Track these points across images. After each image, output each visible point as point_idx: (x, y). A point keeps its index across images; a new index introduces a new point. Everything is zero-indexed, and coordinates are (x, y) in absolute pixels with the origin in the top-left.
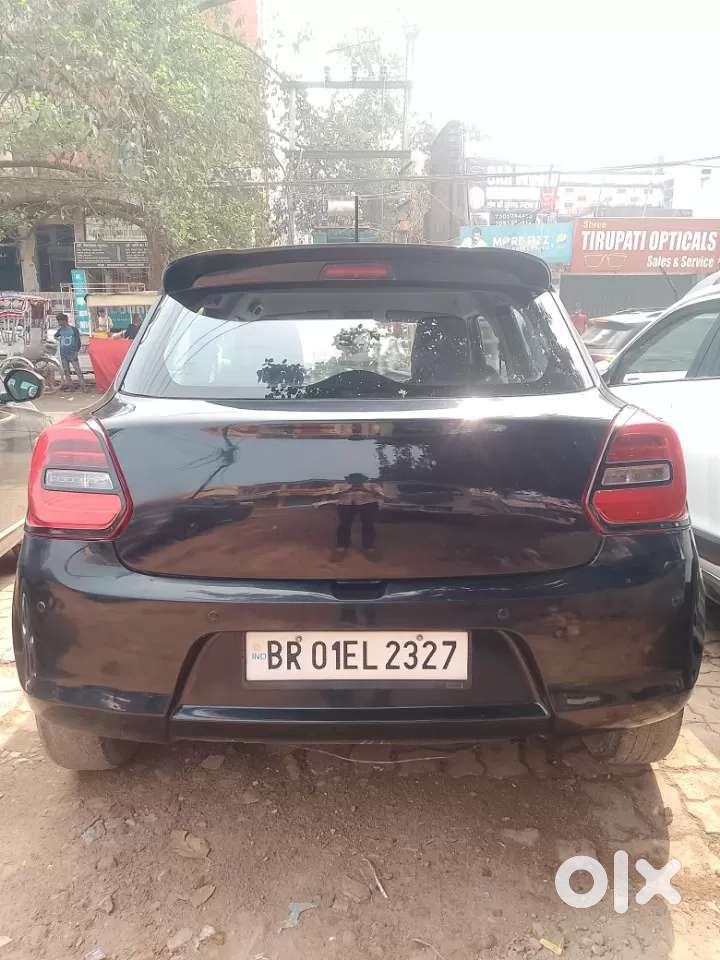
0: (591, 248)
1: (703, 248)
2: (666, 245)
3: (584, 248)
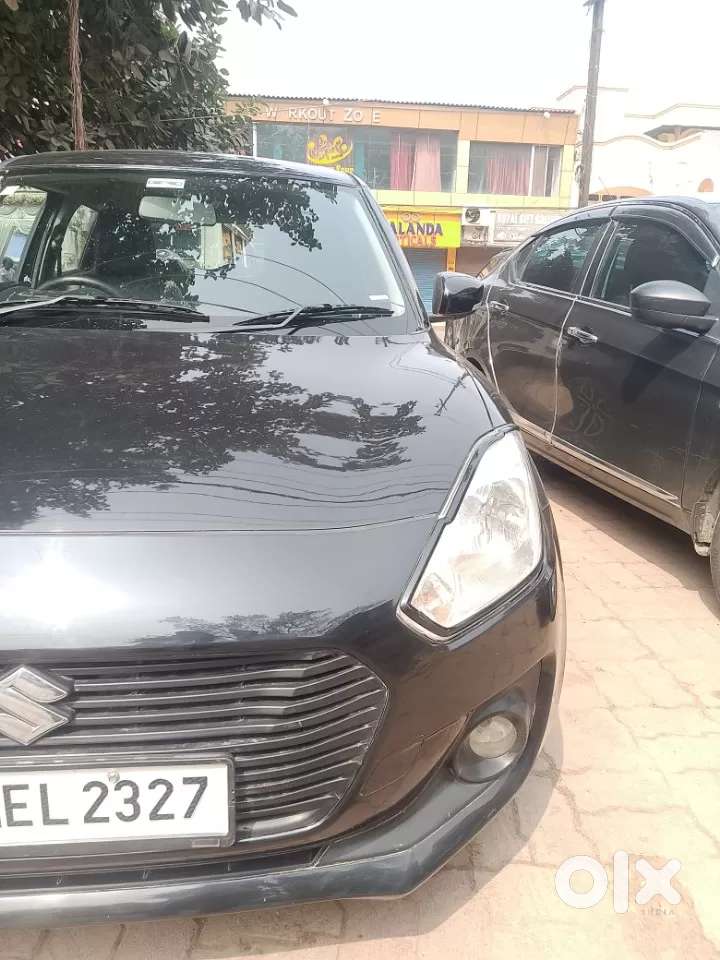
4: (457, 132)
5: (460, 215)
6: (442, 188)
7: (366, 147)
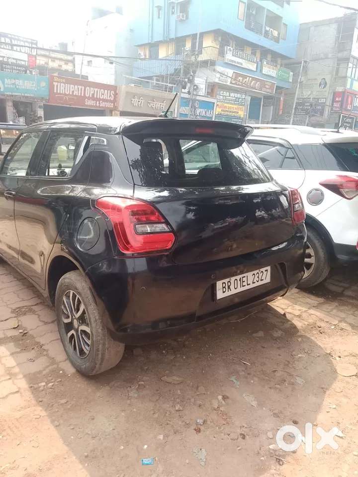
0: (59, 92)
1: (109, 98)
2: (93, 95)
3: (55, 91)
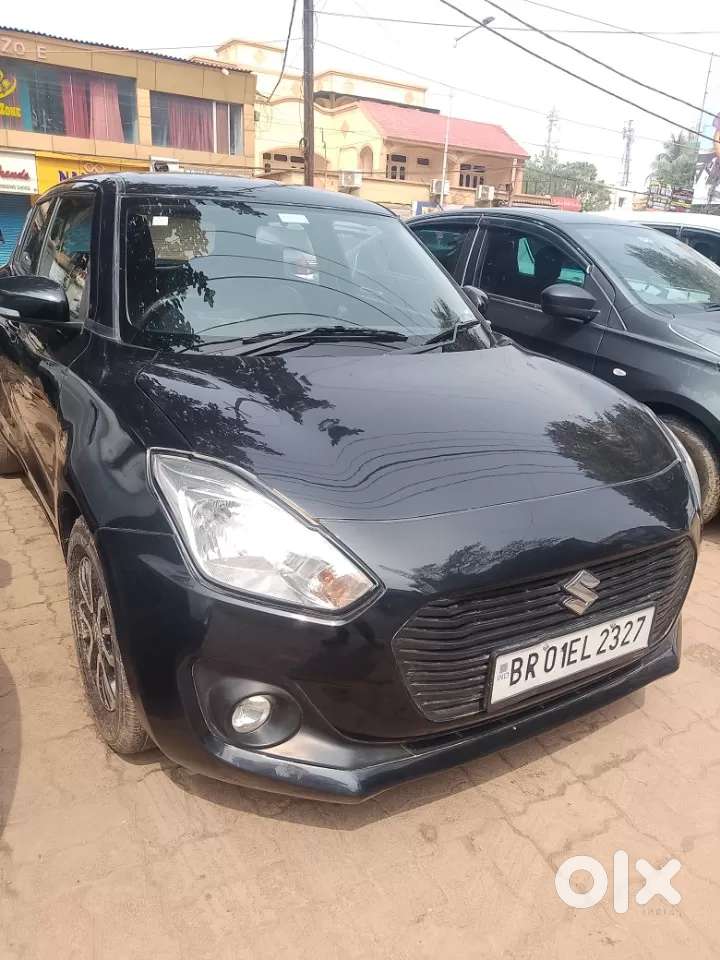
4: (134, 80)
5: (147, 169)
6: (125, 137)
7: (32, 85)
